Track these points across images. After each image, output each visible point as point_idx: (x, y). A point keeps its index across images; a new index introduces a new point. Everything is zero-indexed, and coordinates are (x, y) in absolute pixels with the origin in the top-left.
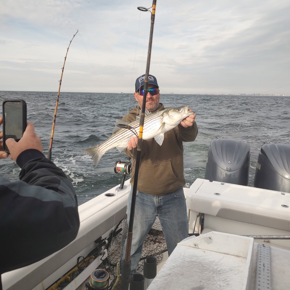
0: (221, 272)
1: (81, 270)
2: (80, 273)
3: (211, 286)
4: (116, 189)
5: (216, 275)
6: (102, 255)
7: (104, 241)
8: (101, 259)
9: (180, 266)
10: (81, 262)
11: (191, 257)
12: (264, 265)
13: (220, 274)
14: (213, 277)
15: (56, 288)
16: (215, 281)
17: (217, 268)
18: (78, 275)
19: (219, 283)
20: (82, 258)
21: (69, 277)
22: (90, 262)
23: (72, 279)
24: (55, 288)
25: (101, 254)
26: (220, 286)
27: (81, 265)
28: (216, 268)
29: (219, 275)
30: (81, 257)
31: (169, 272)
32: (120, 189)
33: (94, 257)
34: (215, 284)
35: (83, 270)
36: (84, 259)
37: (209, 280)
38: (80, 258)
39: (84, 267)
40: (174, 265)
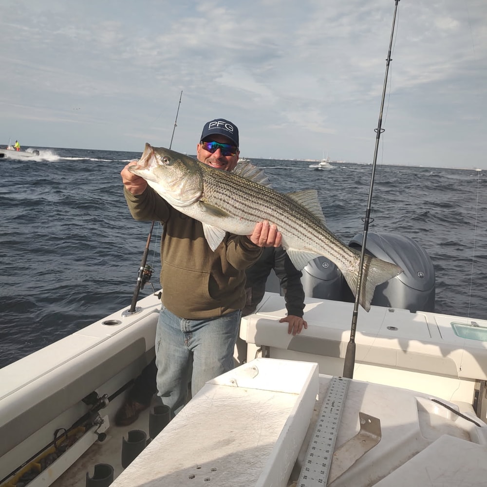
0: (266, 417)
1: (60, 451)
2: (58, 457)
3: (246, 437)
4: (123, 313)
5: (257, 422)
6: (99, 425)
7: (102, 401)
8: (96, 432)
9: (204, 413)
10: (60, 437)
11: (224, 400)
12: (333, 403)
13: (265, 419)
14: (252, 425)
15: (15, 485)
16: (254, 430)
17: (261, 412)
18: (54, 460)
19: (259, 432)
20: (64, 431)
21: (39, 465)
22: (78, 437)
23: (44, 468)
24: (13, 484)
25: (96, 424)
26: (260, 436)
27: (61, 444)
28: (259, 412)
29: (262, 421)
30: (61, 429)
31: (184, 423)
32: (131, 313)
33: (84, 429)
34: (254, 433)
35: (64, 451)
36: (66, 432)
37: (245, 429)
38: (60, 431)
39: (66, 446)
40: (194, 412)
